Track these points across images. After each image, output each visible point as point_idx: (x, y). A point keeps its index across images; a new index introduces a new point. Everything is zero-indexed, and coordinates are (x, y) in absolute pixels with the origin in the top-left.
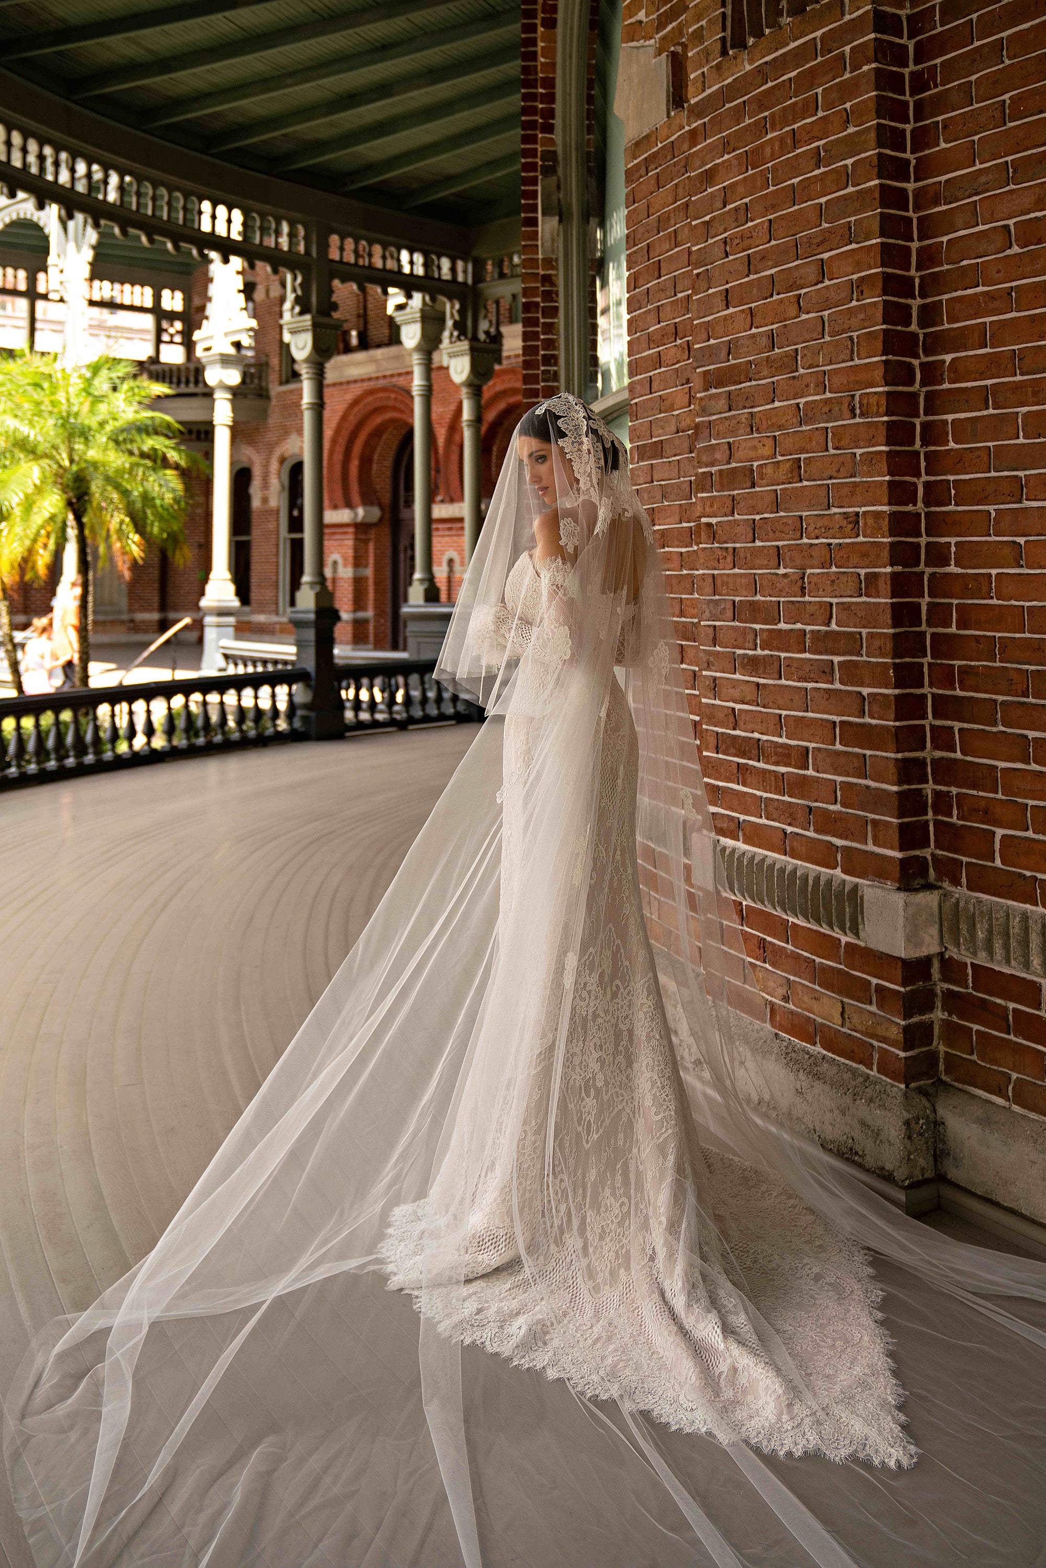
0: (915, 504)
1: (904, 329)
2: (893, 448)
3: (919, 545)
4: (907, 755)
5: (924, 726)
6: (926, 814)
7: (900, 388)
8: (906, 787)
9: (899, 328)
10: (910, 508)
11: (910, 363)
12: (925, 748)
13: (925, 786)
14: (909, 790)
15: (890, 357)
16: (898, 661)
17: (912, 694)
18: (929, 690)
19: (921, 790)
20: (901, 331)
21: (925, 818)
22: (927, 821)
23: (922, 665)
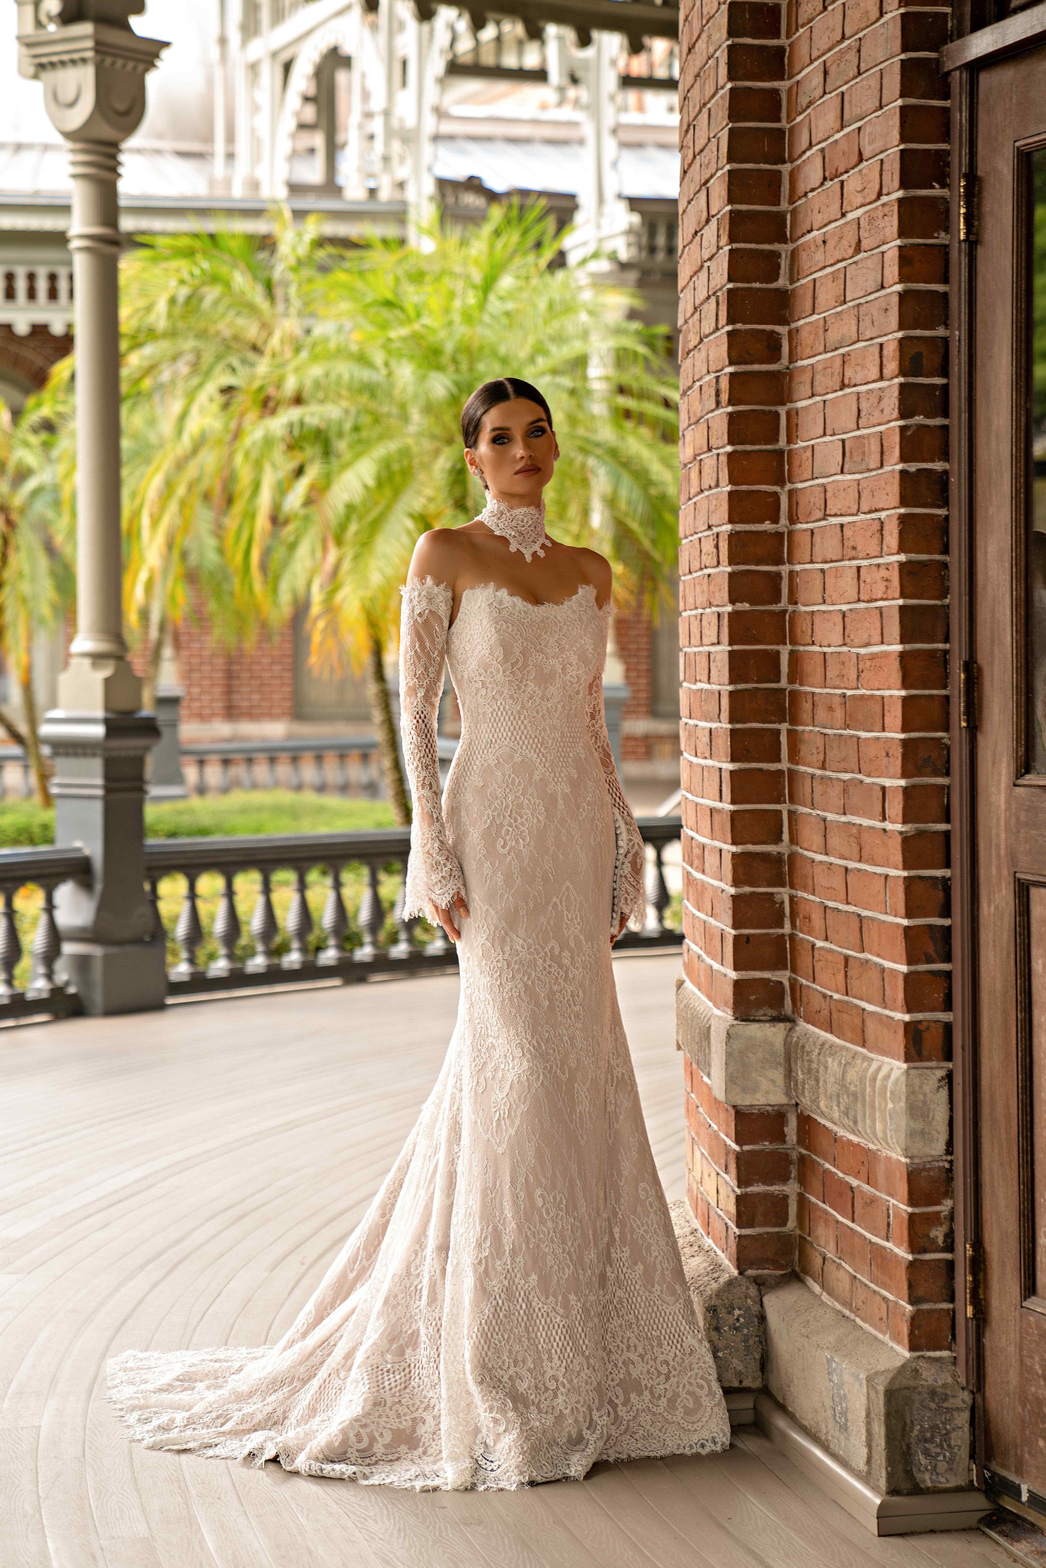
0: (776, 521)
1: (764, 286)
2: (740, 448)
3: (778, 575)
4: (751, 848)
5: (779, 812)
6: (781, 926)
7: (756, 367)
8: (747, 889)
9: (757, 285)
10: (767, 526)
11: (773, 332)
12: (782, 841)
13: (781, 890)
14: (753, 893)
15: (739, 326)
16: (739, 726)
17: (761, 770)
18: (789, 765)
19: (772, 894)
20: (759, 289)
21: (780, 931)
22: (783, 935)
23: (778, 732)
